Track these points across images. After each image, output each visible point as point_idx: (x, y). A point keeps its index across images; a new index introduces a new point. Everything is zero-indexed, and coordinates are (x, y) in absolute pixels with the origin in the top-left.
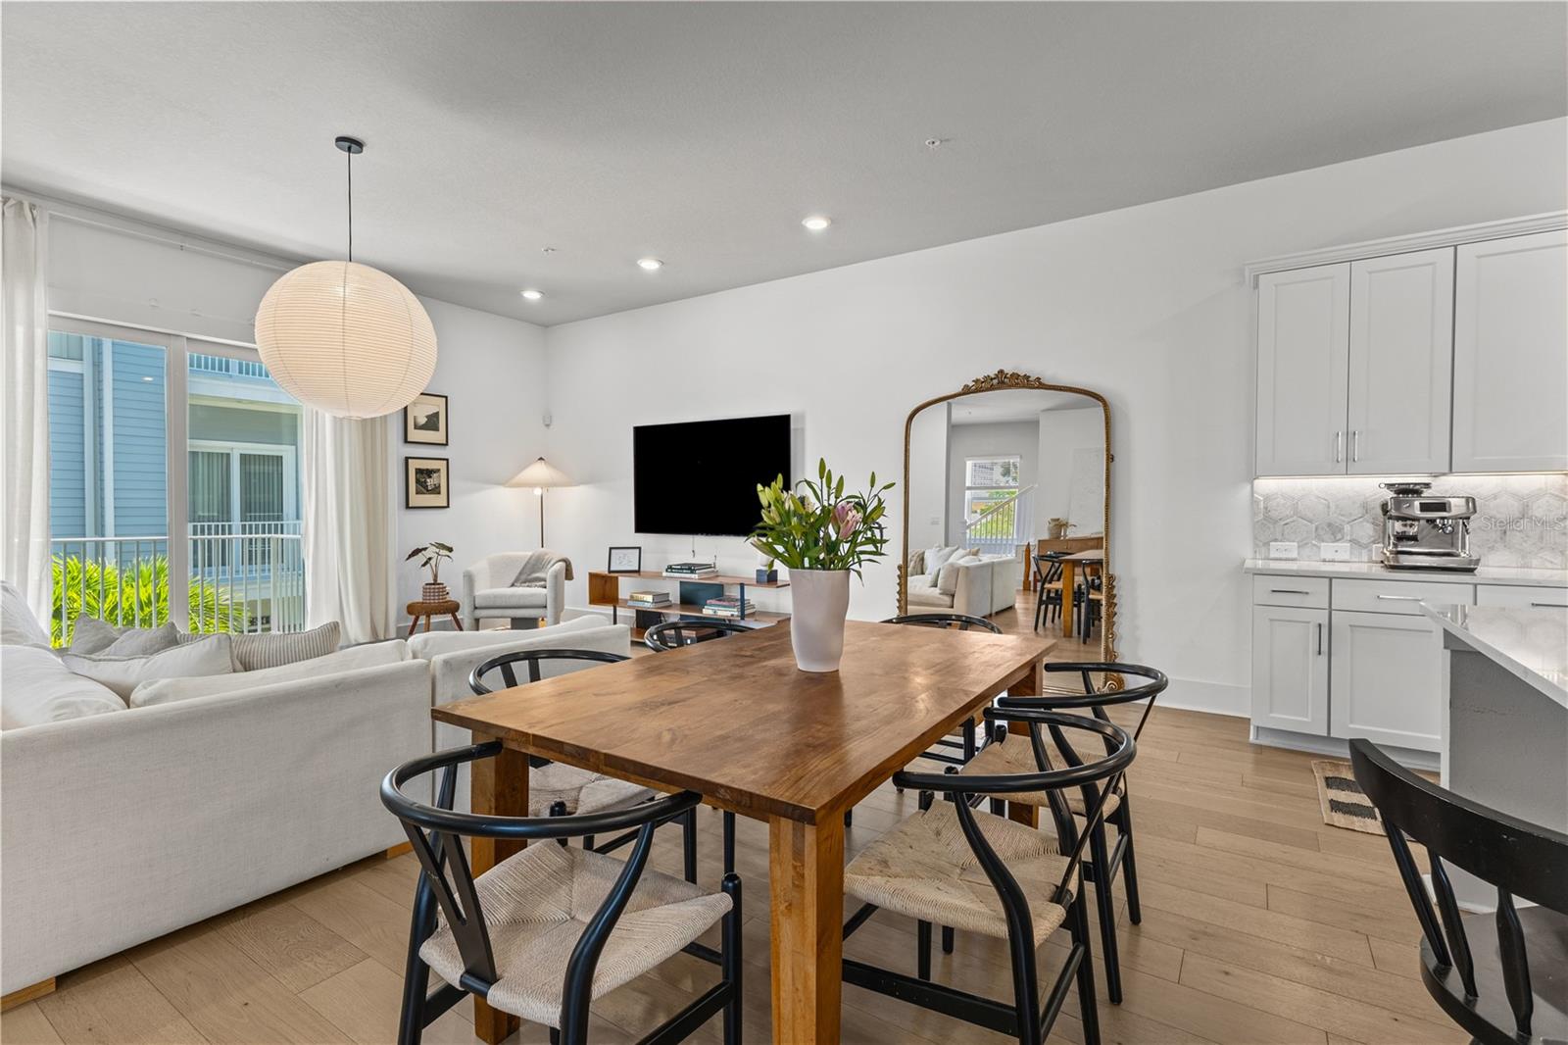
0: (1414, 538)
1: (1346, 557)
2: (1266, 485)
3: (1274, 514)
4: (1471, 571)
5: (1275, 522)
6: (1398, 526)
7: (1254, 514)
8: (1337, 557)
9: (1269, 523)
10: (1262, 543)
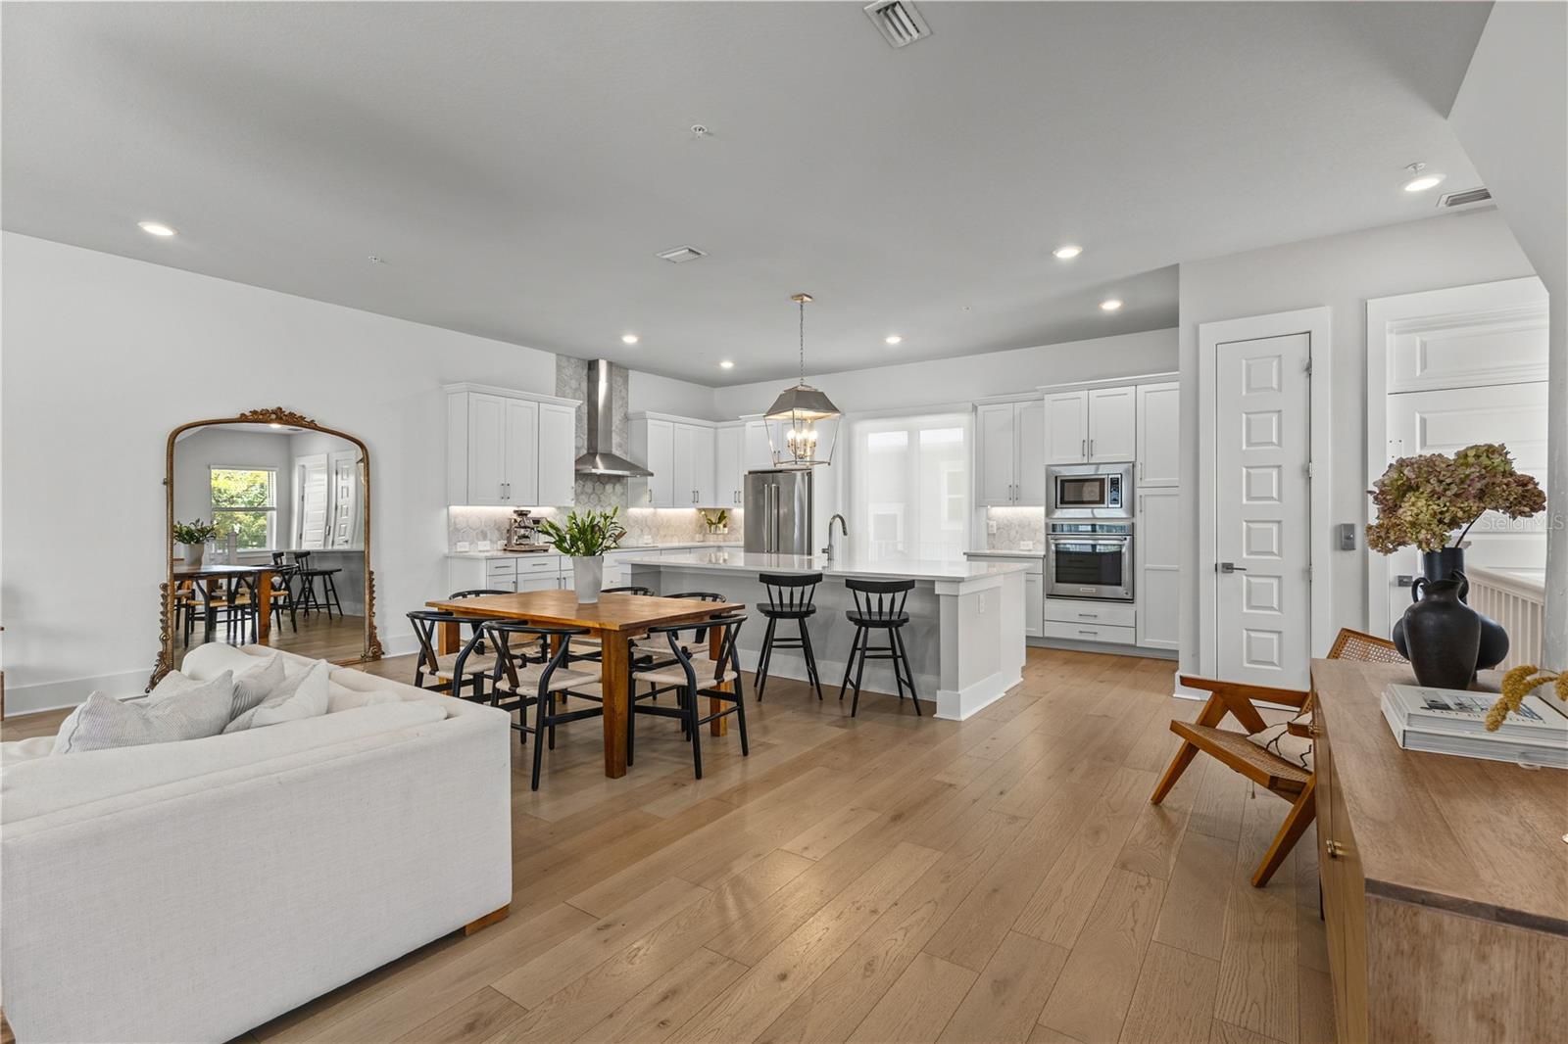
0: (527, 537)
1: (489, 548)
2: (455, 509)
3: (458, 526)
4: (547, 551)
5: (459, 531)
6: (522, 531)
7: (449, 526)
8: (486, 549)
9: (455, 531)
10: (452, 543)
